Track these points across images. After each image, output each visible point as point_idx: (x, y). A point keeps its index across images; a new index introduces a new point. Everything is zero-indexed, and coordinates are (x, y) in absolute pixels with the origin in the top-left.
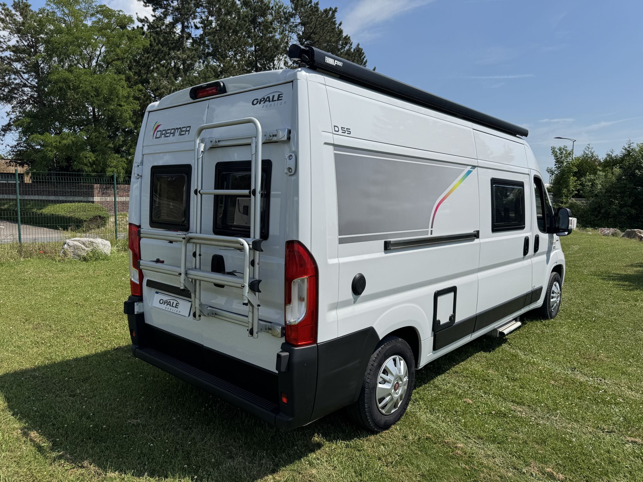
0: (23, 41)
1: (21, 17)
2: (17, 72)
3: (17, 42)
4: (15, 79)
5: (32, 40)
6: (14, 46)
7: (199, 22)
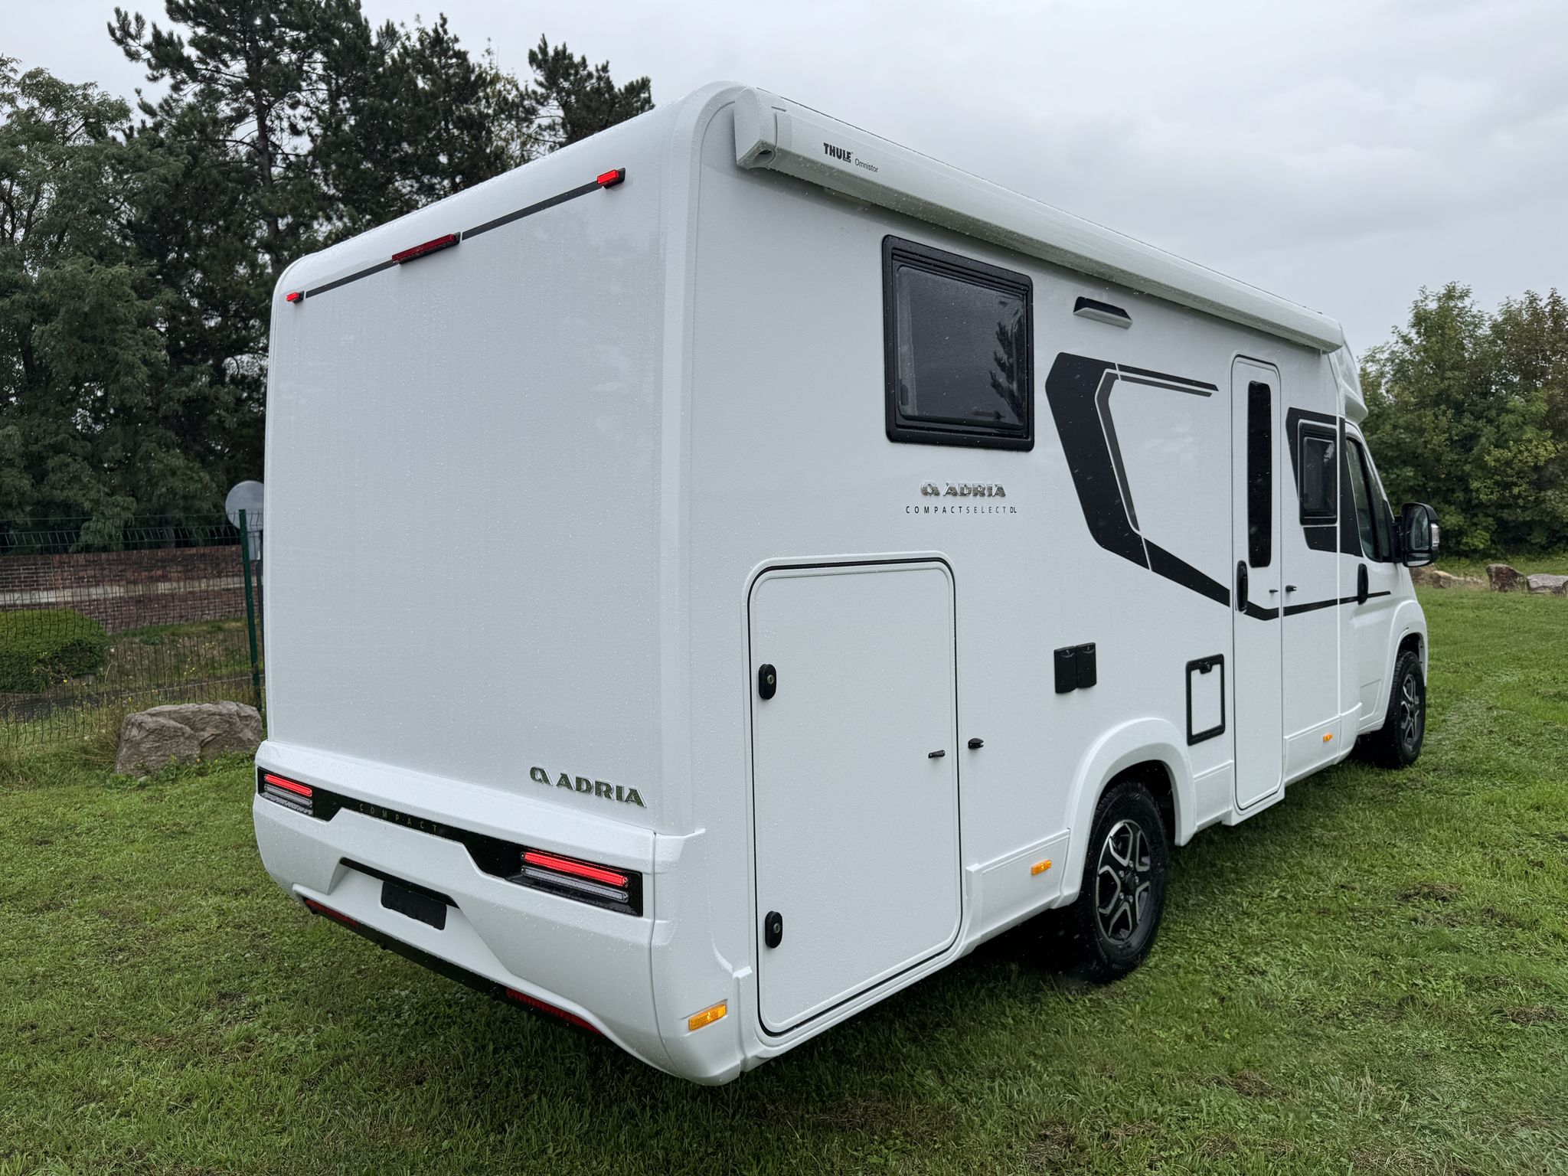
7: (302, 117)
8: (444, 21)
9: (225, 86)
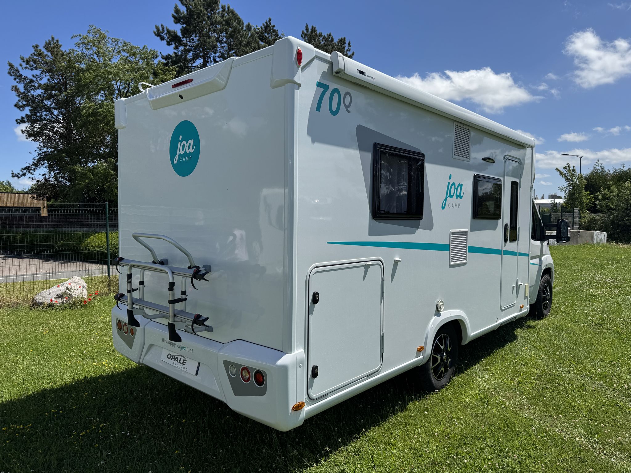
0: (54, 79)
2: (48, 109)
3: (49, 80)
4: (46, 115)
5: (62, 78)
6: (45, 84)
7: (218, 57)
8: (270, 20)
9: (192, 47)
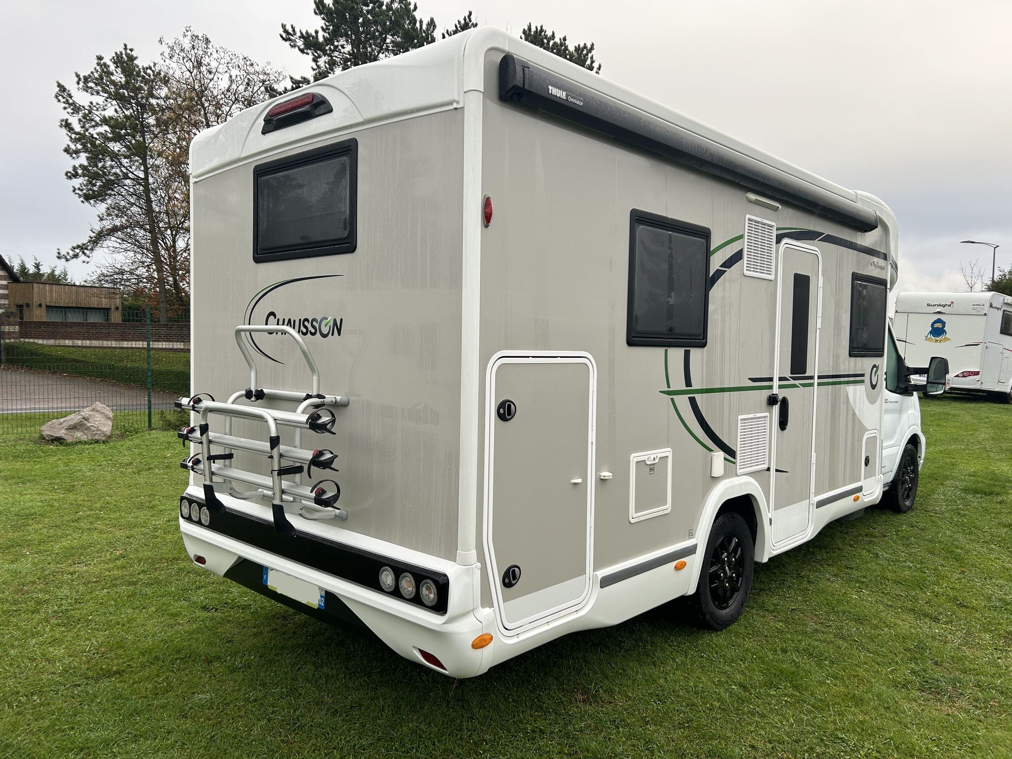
0: (124, 110)
1: (122, 76)
2: (114, 156)
3: (116, 111)
4: (112, 167)
5: (137, 109)
6: (111, 118)
